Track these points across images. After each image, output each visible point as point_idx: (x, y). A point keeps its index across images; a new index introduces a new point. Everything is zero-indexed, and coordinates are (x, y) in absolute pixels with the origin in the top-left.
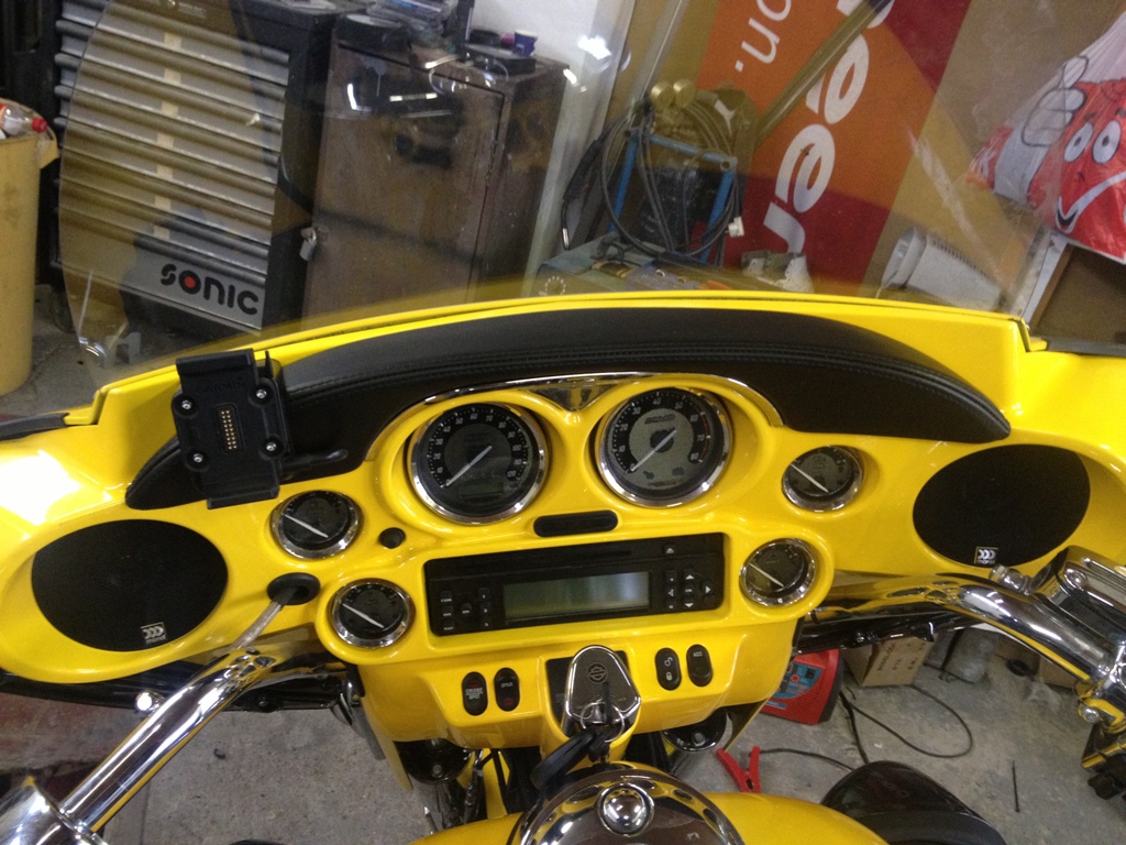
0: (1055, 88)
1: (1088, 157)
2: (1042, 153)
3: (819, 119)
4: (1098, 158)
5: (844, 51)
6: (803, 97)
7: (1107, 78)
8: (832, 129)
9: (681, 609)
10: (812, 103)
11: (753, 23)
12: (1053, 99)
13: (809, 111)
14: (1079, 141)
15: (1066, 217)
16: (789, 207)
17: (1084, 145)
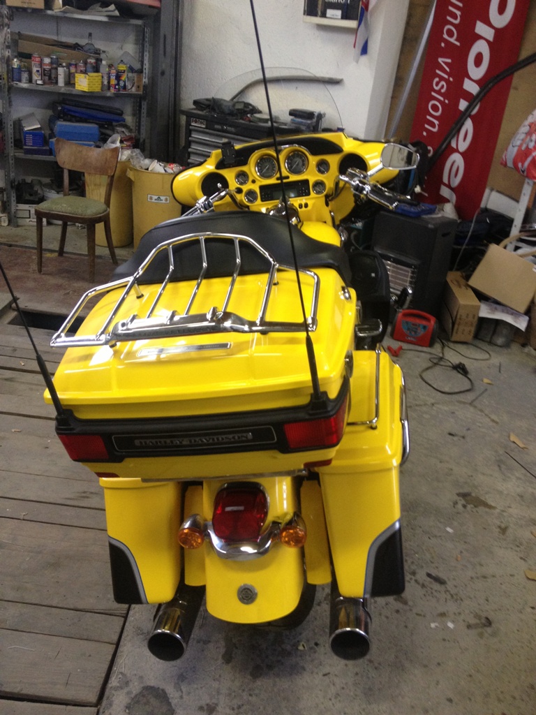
0: (524, 127)
1: (527, 147)
2: (517, 149)
3: (457, 151)
4: (530, 147)
5: (463, 124)
6: (450, 143)
8: (462, 154)
9: (303, 195)
10: (453, 145)
11: (428, 117)
12: (522, 130)
13: (453, 148)
14: (526, 142)
15: (523, 169)
16: (449, 186)
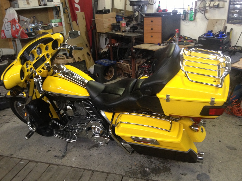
0: (6, 23)
1: (16, 29)
2: (10, 31)
4: (18, 28)
7: (11, 20)
9: (45, 61)
12: (6, 24)
14: (14, 28)
15: (19, 36)
17: (15, 28)
